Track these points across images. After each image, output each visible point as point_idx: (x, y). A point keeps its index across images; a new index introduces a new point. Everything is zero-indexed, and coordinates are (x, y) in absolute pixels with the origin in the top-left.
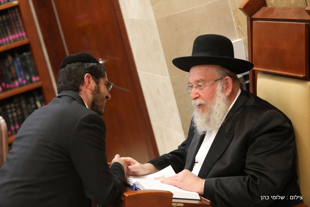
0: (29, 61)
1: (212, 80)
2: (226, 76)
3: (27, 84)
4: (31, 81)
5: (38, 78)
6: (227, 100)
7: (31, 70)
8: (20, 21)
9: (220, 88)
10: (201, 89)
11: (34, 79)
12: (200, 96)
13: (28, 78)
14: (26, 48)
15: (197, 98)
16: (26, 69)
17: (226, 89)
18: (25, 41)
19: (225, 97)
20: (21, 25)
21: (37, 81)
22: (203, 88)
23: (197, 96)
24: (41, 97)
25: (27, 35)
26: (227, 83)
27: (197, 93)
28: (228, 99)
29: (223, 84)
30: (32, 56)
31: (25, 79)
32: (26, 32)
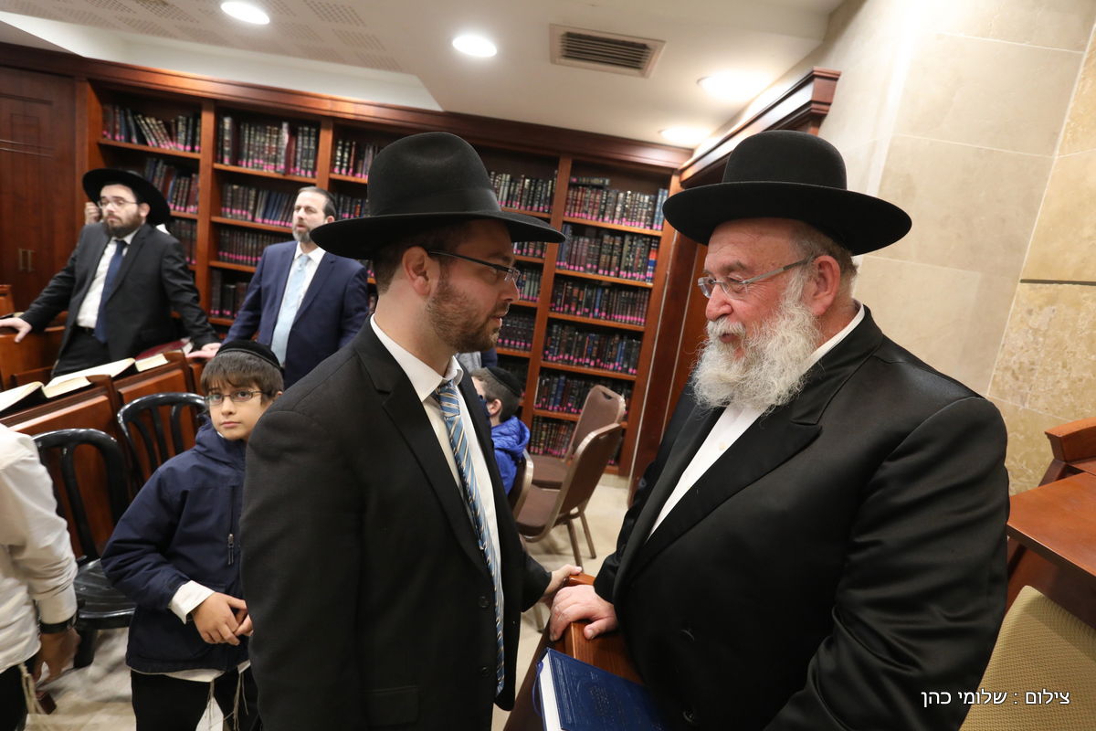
0: (634, 350)
1: (773, 264)
2: (820, 255)
3: (621, 372)
4: (626, 371)
5: (634, 372)
6: (814, 327)
7: (632, 359)
8: (645, 306)
9: (797, 290)
10: (738, 292)
11: (630, 370)
12: (732, 310)
13: (625, 366)
14: (638, 335)
15: (724, 315)
16: (627, 357)
17: (815, 295)
18: (641, 328)
19: (807, 320)
20: (645, 310)
21: (632, 374)
22: (743, 288)
23: (725, 309)
24: (629, 391)
25: (645, 323)
26: (822, 276)
27: (725, 303)
28: (817, 326)
29: (809, 280)
30: (640, 346)
31: (622, 366)
32: (646, 319)
